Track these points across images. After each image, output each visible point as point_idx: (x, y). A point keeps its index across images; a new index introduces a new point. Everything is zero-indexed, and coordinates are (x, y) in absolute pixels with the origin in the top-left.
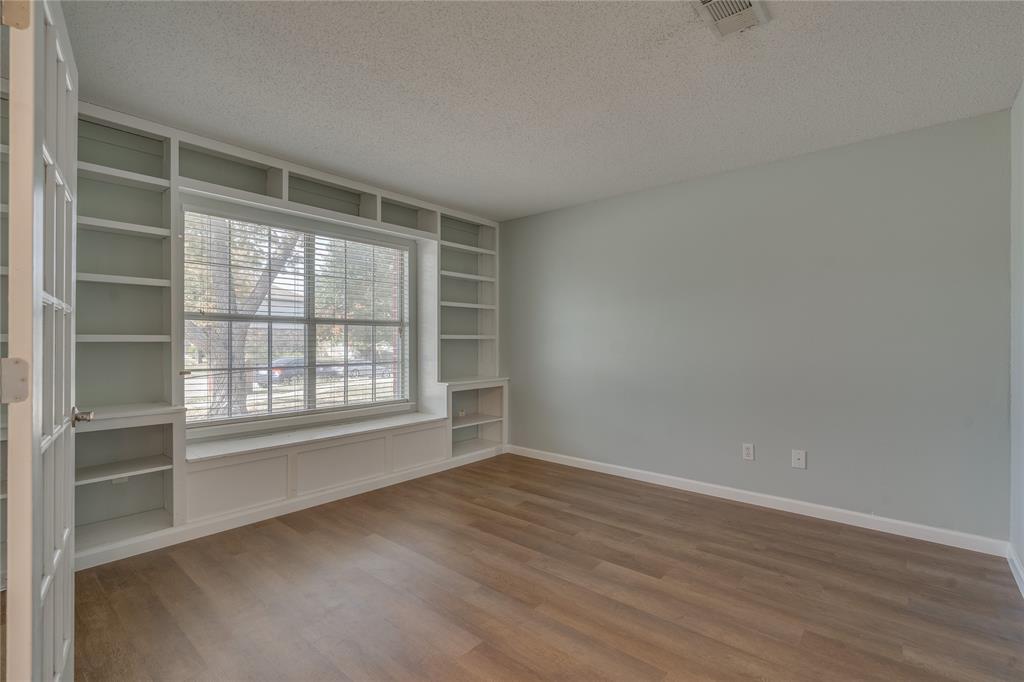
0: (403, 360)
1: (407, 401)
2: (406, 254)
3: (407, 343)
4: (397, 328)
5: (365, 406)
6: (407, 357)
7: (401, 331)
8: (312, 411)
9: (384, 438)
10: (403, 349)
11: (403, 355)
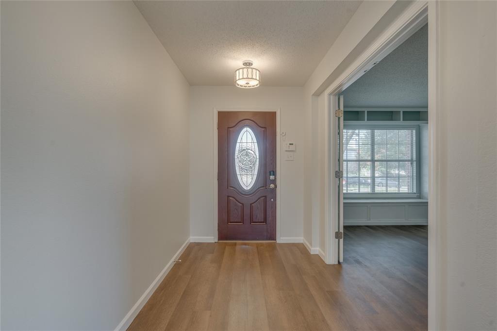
0: (413, 176)
1: (415, 193)
2: (414, 131)
3: (415, 169)
4: (410, 163)
5: (395, 193)
6: (415, 175)
7: (412, 164)
8: (373, 193)
9: (405, 206)
10: (413, 172)
11: (413, 173)
